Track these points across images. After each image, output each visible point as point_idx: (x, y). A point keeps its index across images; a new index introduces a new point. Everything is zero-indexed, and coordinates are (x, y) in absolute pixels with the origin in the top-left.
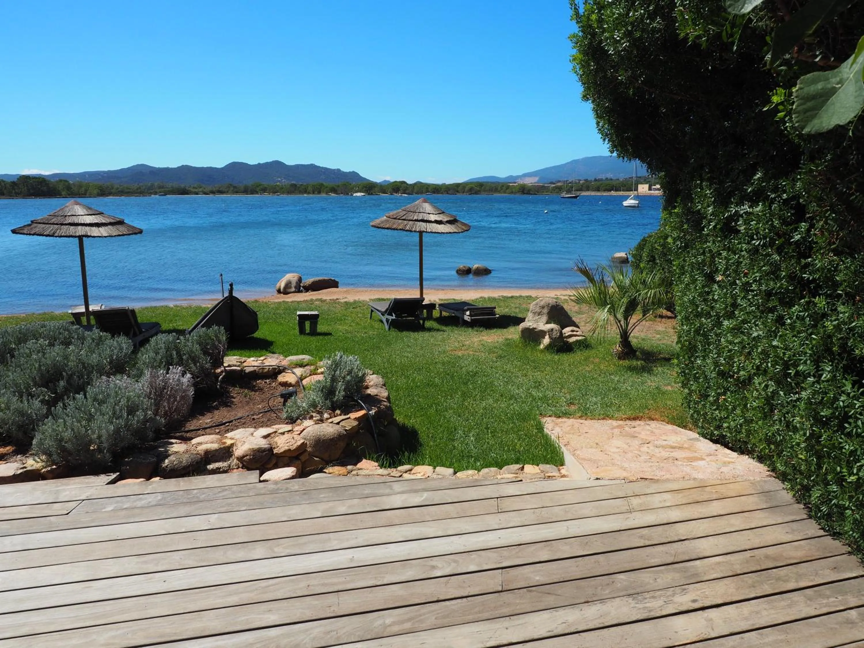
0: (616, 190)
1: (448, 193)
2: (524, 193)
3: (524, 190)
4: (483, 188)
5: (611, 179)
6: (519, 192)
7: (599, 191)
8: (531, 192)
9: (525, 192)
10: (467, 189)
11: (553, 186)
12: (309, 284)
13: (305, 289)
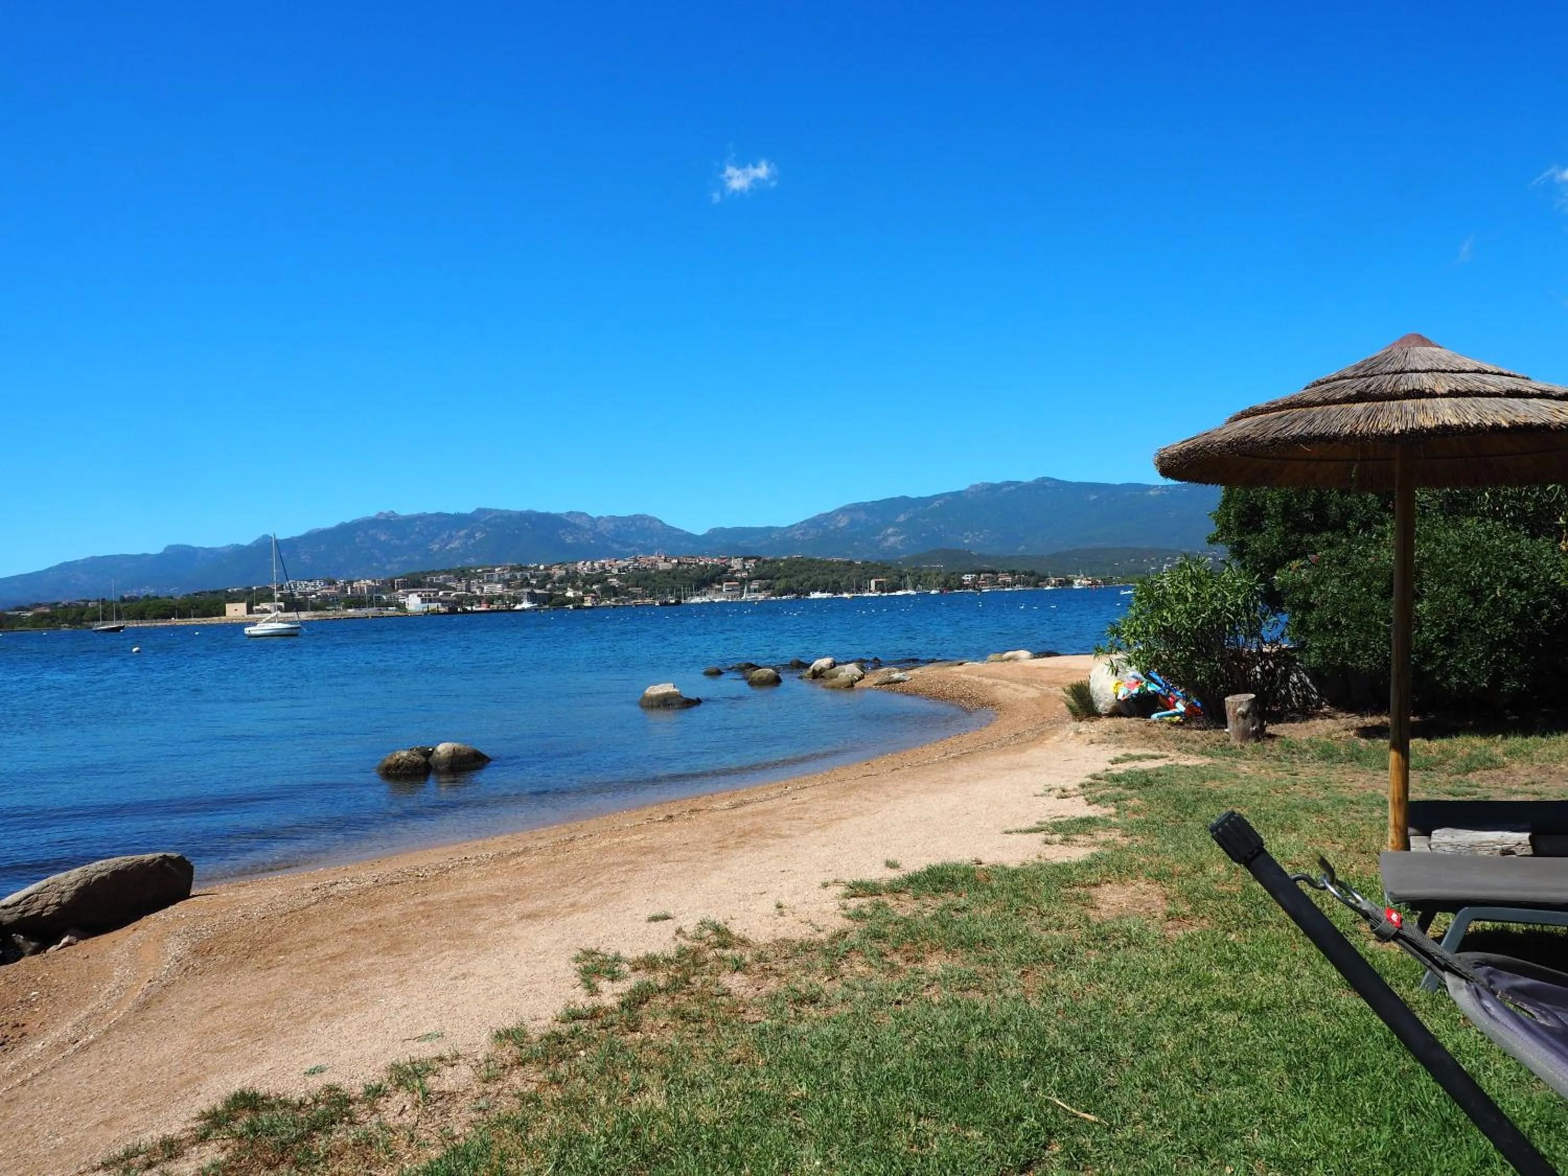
7: (145, 618)
11: (29, 614)
12: (57, 904)
13: (29, 937)
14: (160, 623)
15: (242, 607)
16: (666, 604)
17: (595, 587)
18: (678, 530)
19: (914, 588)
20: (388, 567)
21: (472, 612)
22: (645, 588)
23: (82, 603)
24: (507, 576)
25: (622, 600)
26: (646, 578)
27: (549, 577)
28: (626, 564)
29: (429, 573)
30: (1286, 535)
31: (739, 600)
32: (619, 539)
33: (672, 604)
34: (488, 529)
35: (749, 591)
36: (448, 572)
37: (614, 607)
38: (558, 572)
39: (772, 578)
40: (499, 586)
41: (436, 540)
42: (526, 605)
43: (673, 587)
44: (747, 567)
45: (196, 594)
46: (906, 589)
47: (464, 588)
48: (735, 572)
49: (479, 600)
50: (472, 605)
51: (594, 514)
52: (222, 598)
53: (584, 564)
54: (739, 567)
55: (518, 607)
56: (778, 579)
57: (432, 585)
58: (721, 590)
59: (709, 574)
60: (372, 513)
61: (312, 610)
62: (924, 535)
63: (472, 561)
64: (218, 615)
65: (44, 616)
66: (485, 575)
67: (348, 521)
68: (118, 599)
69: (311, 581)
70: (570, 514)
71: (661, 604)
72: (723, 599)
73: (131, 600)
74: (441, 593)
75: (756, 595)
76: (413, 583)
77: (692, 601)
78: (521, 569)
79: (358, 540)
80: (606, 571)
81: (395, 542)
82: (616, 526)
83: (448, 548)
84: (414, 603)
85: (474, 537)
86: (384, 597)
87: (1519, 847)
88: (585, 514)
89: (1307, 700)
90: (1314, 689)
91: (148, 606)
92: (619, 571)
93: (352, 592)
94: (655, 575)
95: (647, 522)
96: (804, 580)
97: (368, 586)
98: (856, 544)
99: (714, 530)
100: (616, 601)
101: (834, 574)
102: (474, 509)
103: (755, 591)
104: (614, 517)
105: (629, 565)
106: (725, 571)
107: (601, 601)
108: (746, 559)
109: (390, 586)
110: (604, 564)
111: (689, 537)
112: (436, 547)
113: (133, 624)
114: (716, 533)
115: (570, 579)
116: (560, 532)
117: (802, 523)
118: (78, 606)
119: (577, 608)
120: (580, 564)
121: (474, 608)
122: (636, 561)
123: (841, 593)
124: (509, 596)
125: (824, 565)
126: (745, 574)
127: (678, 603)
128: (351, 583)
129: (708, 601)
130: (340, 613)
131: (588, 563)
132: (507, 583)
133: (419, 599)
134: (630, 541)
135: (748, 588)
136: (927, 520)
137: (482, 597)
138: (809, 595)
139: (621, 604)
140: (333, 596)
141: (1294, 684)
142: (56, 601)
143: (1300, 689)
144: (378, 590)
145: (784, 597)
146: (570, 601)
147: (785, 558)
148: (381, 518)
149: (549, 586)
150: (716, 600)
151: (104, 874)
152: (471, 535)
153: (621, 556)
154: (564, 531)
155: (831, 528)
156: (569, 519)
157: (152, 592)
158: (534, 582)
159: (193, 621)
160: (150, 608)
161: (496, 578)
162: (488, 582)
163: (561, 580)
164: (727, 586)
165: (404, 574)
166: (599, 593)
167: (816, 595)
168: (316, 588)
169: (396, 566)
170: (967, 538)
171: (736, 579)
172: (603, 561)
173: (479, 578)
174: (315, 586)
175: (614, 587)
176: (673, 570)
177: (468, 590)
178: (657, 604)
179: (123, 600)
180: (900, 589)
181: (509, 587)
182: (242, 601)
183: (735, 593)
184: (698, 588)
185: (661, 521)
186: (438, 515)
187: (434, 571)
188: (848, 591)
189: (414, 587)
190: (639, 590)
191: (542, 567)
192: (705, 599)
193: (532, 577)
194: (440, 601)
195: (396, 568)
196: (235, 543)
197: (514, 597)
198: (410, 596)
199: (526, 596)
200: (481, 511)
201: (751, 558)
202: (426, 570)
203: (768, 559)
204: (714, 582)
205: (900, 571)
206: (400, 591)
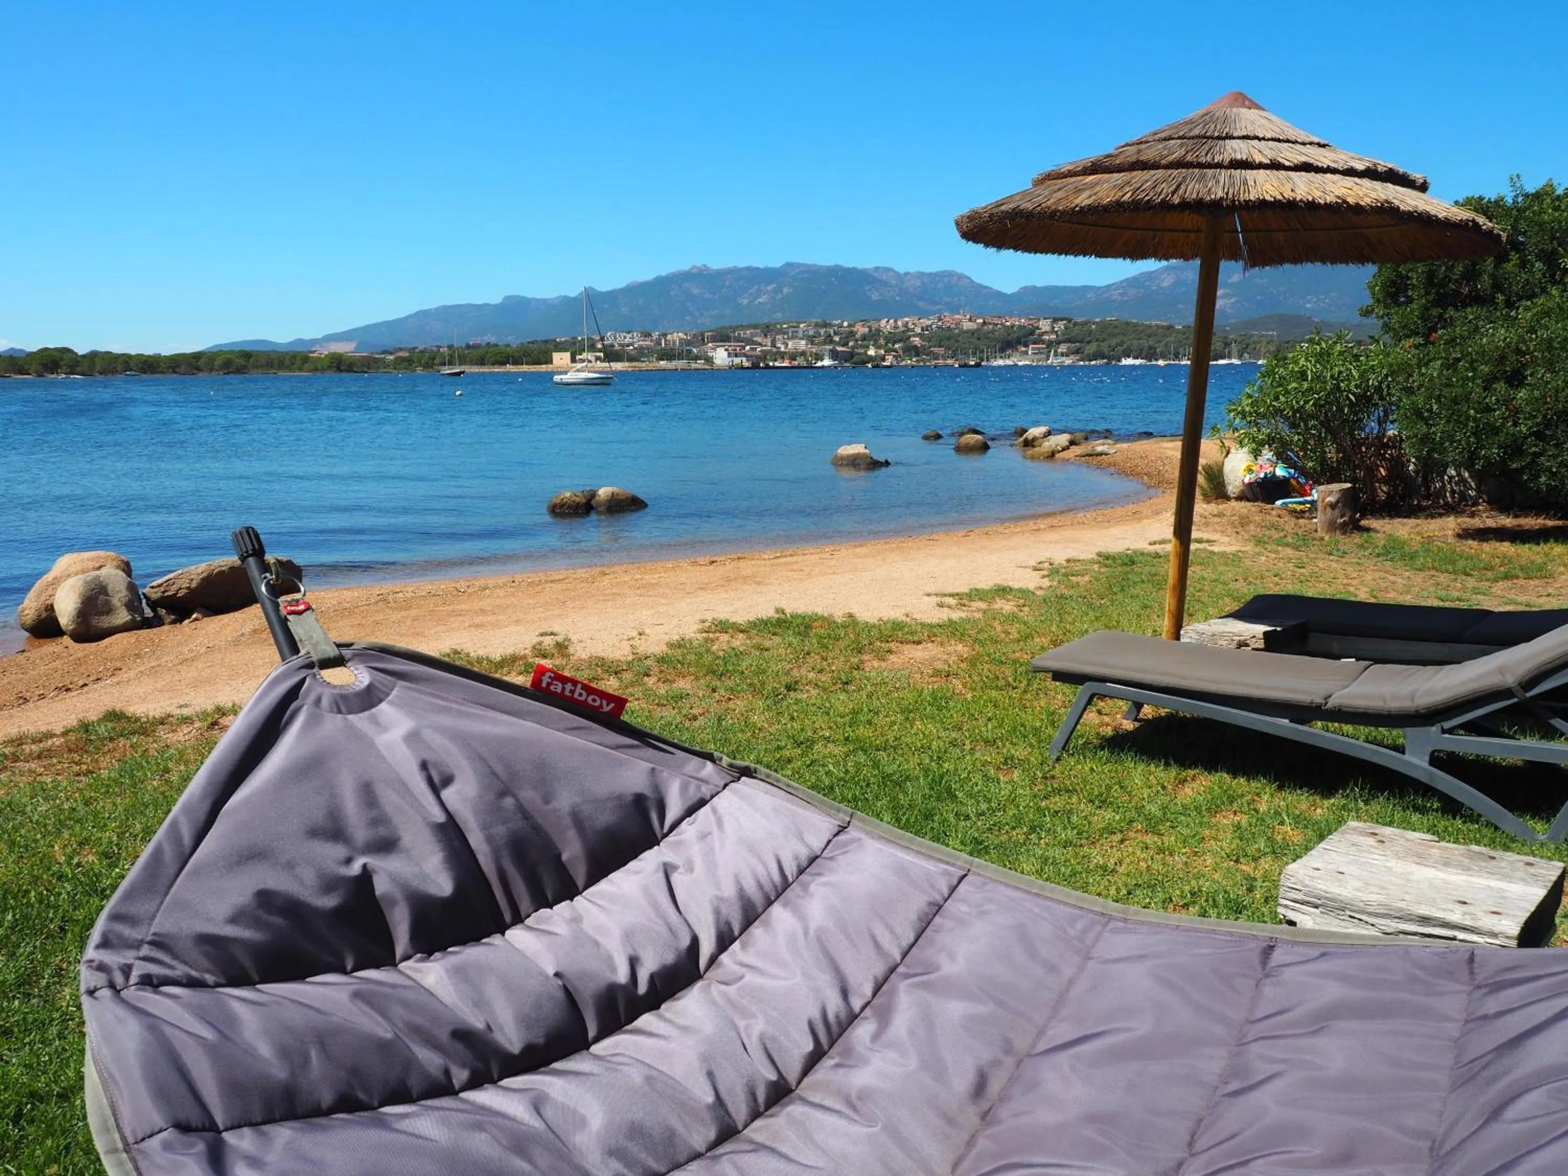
0: (515, 363)
1: (175, 372)
2: (341, 371)
3: (339, 364)
4: (251, 360)
5: (496, 345)
6: (330, 367)
7: (484, 364)
8: (355, 369)
9: (343, 368)
10: (218, 362)
11: (392, 357)
12: (188, 588)
13: (170, 610)
14: (497, 369)
15: (567, 356)
16: (964, 366)
17: (896, 346)
18: (986, 288)
19: (1240, 357)
20: (699, 321)
21: (774, 367)
22: (948, 348)
23: (435, 349)
24: (811, 333)
25: (923, 360)
26: (949, 339)
27: (851, 334)
28: (929, 323)
29: (737, 327)
30: (1427, 309)
31: (1044, 364)
32: (926, 297)
33: (971, 366)
34: (796, 284)
35: (1056, 354)
36: (755, 327)
37: (913, 367)
38: (861, 330)
39: (1081, 341)
40: (803, 342)
41: (746, 295)
42: (827, 362)
43: (976, 349)
44: (1056, 329)
45: (529, 343)
46: (1230, 358)
47: (769, 344)
48: (1043, 334)
49: (782, 356)
50: (776, 360)
51: (901, 270)
52: (551, 347)
53: (888, 322)
54: (1047, 328)
55: (819, 364)
56: (1089, 342)
57: (739, 340)
58: (1026, 353)
59: (1016, 335)
60: (686, 267)
61: (628, 361)
62: (1259, 298)
63: (779, 316)
64: (546, 363)
65: (403, 359)
66: (791, 330)
67: (663, 274)
68: (464, 345)
69: (629, 332)
70: (877, 269)
71: (960, 366)
72: (1027, 363)
73: (476, 347)
74: (748, 348)
75: (1064, 359)
76: (722, 337)
77: (995, 364)
78: (825, 325)
79: (672, 293)
80: (909, 330)
81: (707, 295)
82: (922, 282)
83: (756, 302)
84: (721, 357)
85: (782, 292)
86: (695, 350)
87: (1254, 640)
88: (892, 269)
89: (1463, 497)
90: (1473, 484)
91: (487, 353)
92: (922, 329)
93: (666, 344)
94: (959, 335)
95: (955, 278)
96: (1117, 345)
97: (681, 339)
98: (1180, 306)
99: (1025, 288)
100: (917, 361)
101: (1150, 339)
102: (782, 263)
103: (1062, 355)
104: (922, 273)
105: (933, 323)
106: (1032, 333)
107: (903, 360)
108: (1055, 320)
109: (701, 339)
110: (907, 323)
111: (999, 295)
112: (745, 302)
113: (475, 369)
114: (1027, 291)
115: (873, 336)
116: (866, 288)
117: (1122, 282)
118: (432, 351)
119: (876, 367)
120: (884, 322)
121: (777, 364)
122: (940, 319)
123: (1157, 360)
124: (811, 352)
125: (1140, 328)
126: (1053, 337)
127: (978, 365)
128: (665, 335)
129: (1012, 363)
130: (651, 365)
131: (892, 321)
132: (811, 340)
133: (726, 353)
134: (937, 299)
135: (1056, 352)
136: (1265, 281)
137: (785, 353)
138: (1119, 361)
139: (922, 364)
140: (648, 348)
141: (1451, 478)
142: (414, 346)
143: (1457, 484)
144: (689, 343)
145: (1093, 363)
146: (871, 359)
147: (1097, 320)
148: (695, 271)
149: (851, 344)
150: (1020, 364)
151: (223, 569)
152: (779, 290)
153: (923, 314)
154: (870, 287)
155: (1153, 288)
156: (876, 275)
157: (493, 340)
158: (837, 339)
159: (525, 368)
160: (489, 355)
161: (800, 334)
162: (793, 338)
163: (864, 338)
164: (1033, 349)
165: (713, 328)
166: (901, 352)
167: (1129, 361)
168: (633, 340)
169: (708, 320)
170: (1309, 302)
171: (1043, 342)
172: (907, 319)
173: (784, 333)
174: (632, 338)
175: (916, 347)
176: (978, 329)
177: (773, 345)
178: (957, 366)
179: (468, 347)
180: (1223, 358)
181: (812, 343)
182: (566, 350)
183: (1040, 356)
184: (1002, 350)
185: (969, 278)
186: (748, 269)
187: (742, 326)
188: (1164, 357)
189: (722, 341)
190: (941, 351)
191: (845, 324)
192: (1009, 362)
193: (836, 333)
194: (745, 355)
195: (708, 322)
196: (563, 294)
197: (816, 354)
198: (718, 349)
199: (826, 354)
200: (789, 265)
201: (1062, 320)
202: (734, 324)
203: (1079, 320)
204: (1020, 344)
205: (1226, 338)
206: (710, 345)
